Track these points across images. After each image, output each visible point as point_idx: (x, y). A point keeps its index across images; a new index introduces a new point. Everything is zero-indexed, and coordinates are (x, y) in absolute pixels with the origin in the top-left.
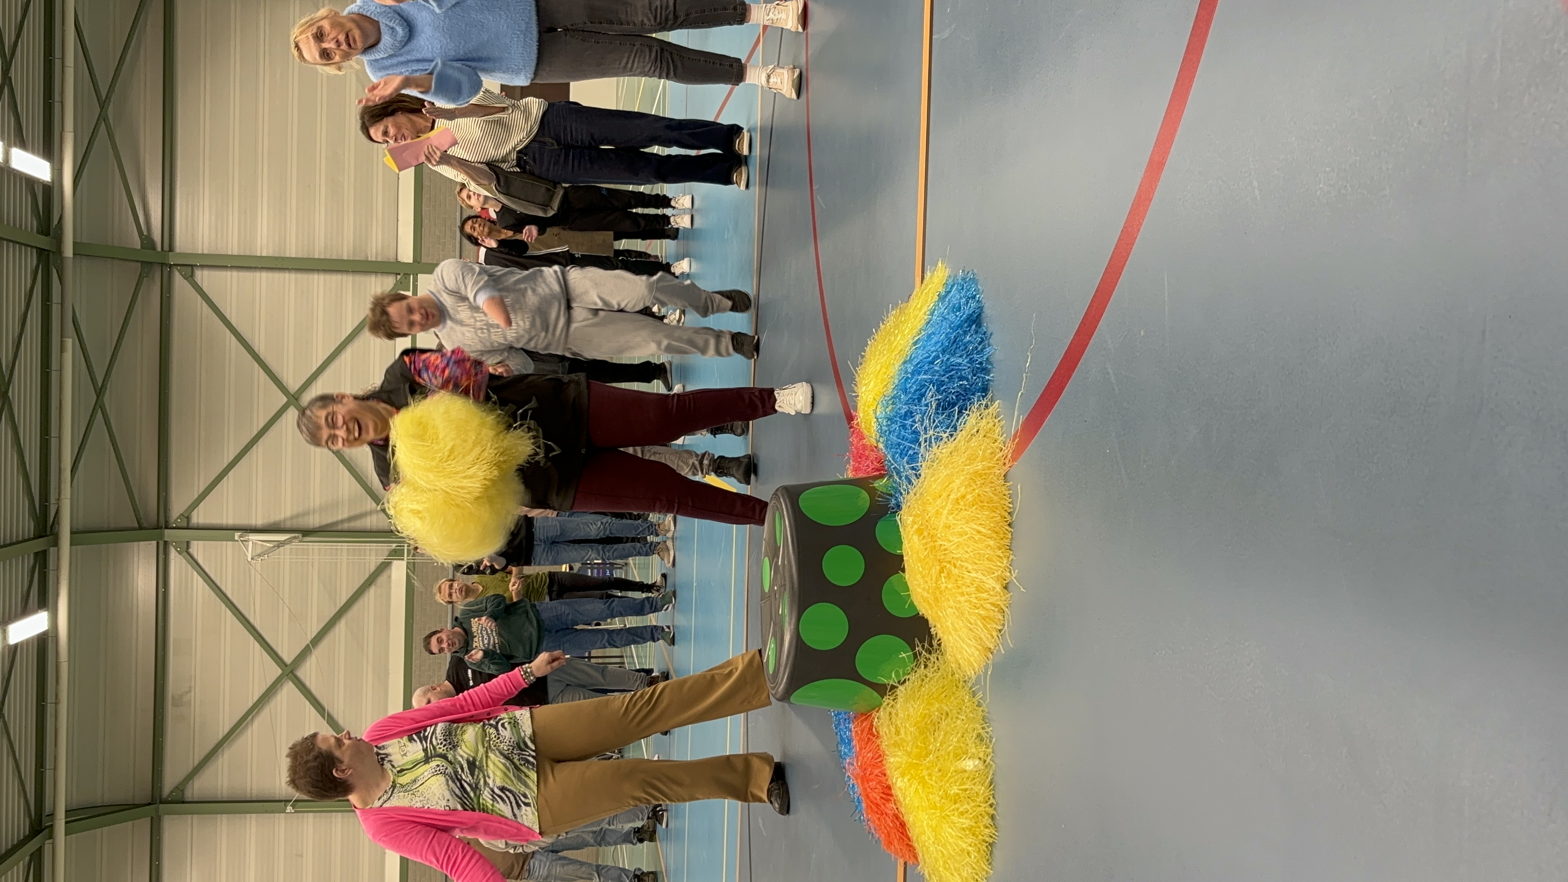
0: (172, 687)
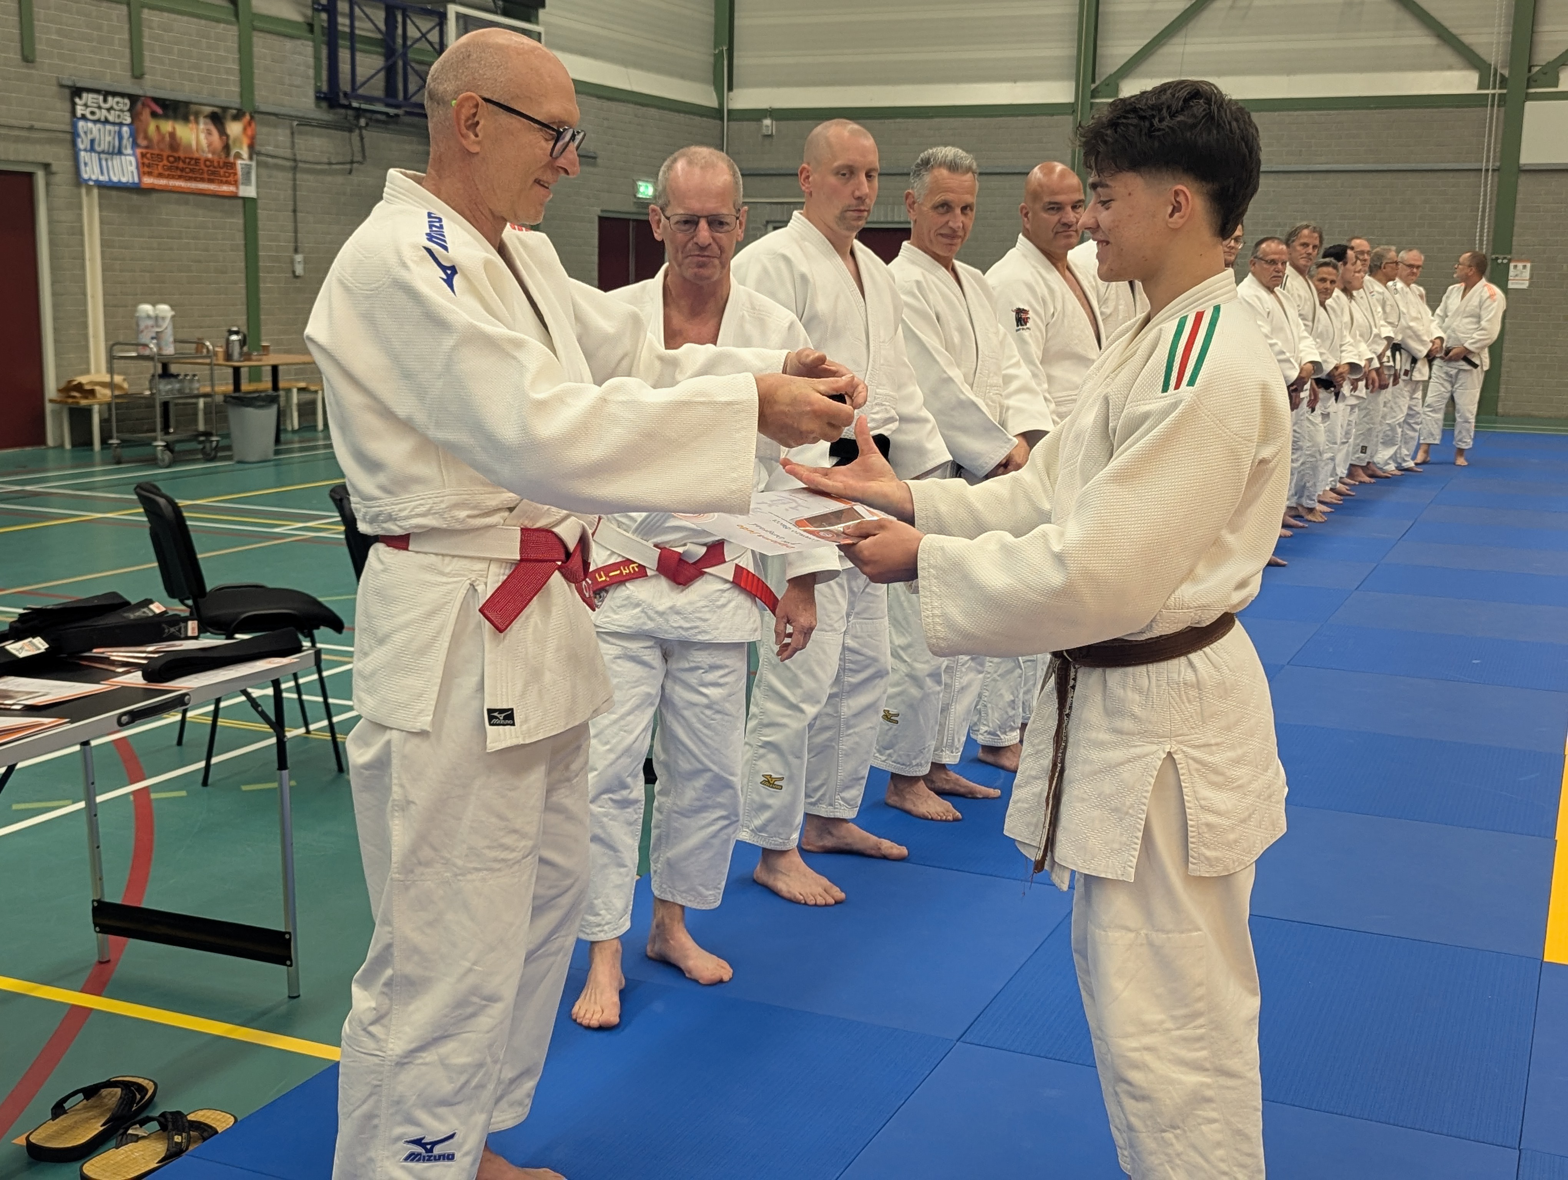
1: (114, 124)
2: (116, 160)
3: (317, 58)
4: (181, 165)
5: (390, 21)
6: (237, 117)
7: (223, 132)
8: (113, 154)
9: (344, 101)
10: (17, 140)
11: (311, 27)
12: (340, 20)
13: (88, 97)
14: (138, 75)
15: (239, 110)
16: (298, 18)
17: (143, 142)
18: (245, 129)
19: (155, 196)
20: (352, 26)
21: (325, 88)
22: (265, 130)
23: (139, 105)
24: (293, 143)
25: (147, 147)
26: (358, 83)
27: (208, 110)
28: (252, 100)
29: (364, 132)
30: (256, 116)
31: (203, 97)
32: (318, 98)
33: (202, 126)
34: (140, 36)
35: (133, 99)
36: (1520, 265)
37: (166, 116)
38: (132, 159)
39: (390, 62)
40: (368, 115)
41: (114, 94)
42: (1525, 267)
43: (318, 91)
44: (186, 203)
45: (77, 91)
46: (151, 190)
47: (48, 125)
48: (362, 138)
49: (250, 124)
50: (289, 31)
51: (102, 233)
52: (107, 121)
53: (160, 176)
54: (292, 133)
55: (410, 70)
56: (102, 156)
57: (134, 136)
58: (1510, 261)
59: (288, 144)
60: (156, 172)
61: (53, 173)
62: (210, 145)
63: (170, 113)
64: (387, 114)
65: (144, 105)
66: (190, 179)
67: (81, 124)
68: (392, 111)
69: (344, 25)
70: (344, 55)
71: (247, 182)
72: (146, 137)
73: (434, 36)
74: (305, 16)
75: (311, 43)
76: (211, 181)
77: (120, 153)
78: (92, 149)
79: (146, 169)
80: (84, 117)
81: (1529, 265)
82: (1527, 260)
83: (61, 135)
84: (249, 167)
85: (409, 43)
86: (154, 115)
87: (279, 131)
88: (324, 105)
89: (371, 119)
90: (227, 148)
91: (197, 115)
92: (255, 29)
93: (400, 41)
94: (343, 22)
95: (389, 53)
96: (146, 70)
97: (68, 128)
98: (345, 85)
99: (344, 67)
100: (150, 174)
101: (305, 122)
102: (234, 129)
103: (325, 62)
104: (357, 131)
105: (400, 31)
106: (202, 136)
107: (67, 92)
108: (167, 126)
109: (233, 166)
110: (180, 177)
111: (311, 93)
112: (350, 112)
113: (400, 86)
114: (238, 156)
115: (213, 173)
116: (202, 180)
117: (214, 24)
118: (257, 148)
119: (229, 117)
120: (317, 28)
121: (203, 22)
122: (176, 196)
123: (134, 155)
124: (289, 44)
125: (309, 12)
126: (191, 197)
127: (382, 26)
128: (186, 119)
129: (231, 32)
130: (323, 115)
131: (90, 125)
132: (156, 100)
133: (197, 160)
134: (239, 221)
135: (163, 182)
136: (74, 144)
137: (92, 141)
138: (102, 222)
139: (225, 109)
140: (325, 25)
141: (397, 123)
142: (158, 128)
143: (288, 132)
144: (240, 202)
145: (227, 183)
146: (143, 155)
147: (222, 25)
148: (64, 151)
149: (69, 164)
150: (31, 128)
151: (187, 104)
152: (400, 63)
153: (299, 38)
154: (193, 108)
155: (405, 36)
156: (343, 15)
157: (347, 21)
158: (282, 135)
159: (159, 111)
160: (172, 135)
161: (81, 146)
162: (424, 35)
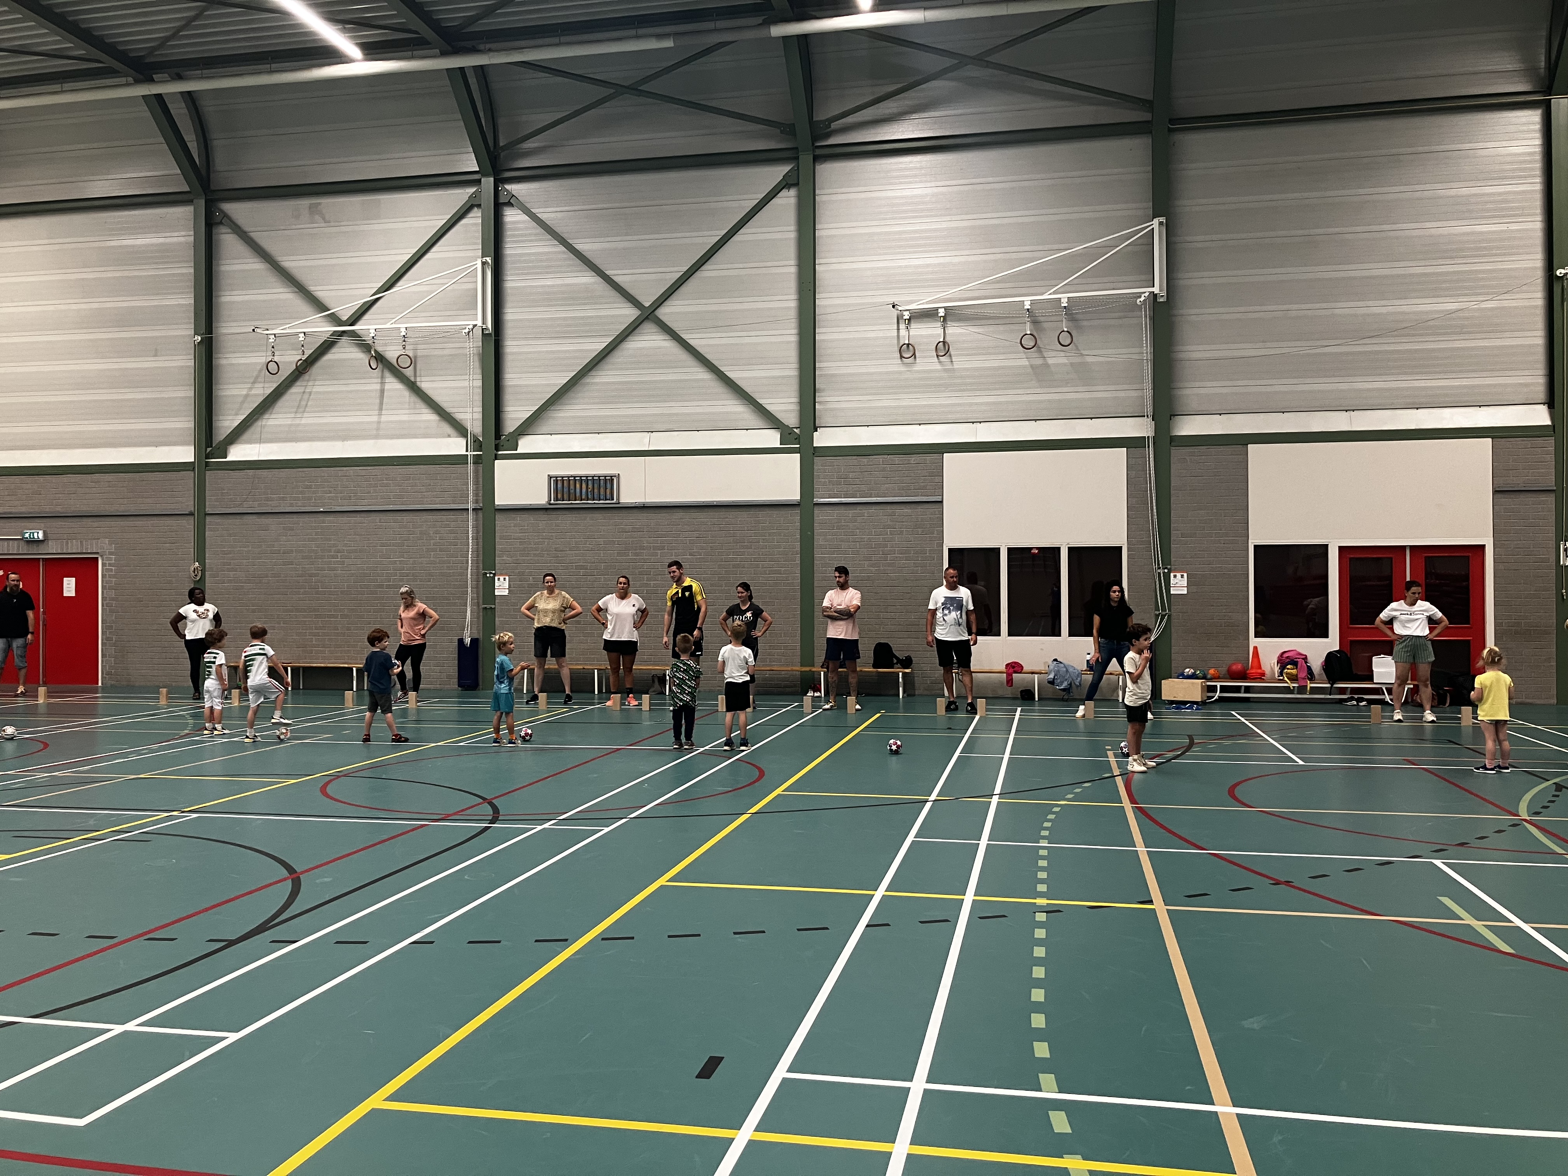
0: (328, 203)
36: (502, 578)
42: (505, 579)
58: (495, 575)
81: (507, 578)
82: (506, 574)
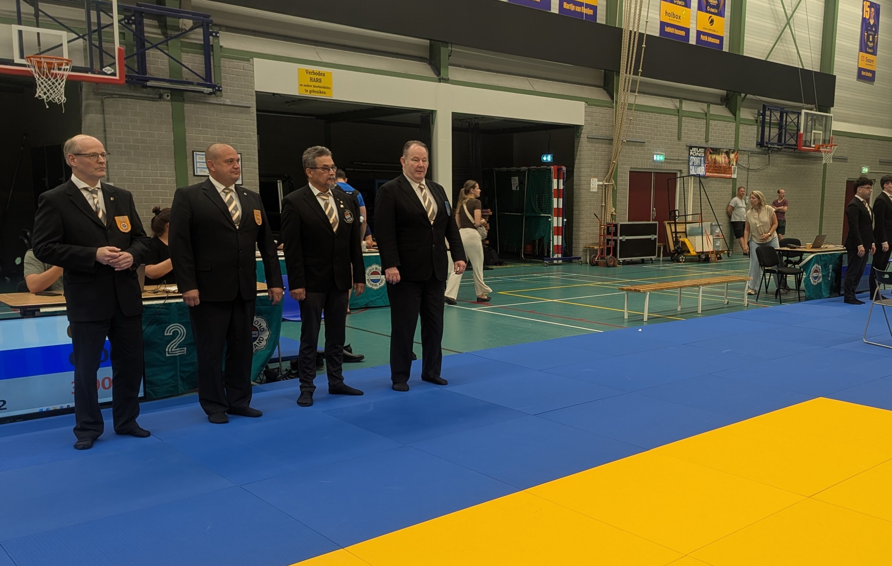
1: (700, 157)
2: (699, 168)
3: (758, 131)
4: (716, 168)
5: (781, 116)
6: (733, 153)
7: (729, 157)
8: (698, 166)
9: (765, 145)
10: (675, 163)
11: (757, 121)
12: (766, 118)
13: (694, 149)
14: (707, 141)
15: (734, 150)
16: (753, 119)
17: (707, 162)
18: (735, 156)
19: (708, 179)
20: (770, 120)
21: (759, 141)
22: (740, 156)
23: (707, 150)
24: (749, 159)
25: (708, 163)
26: (771, 139)
27: (725, 150)
28: (738, 146)
29: (770, 154)
30: (739, 152)
31: (724, 147)
32: (757, 144)
33: (723, 155)
34: (709, 129)
35: (705, 148)
37: (714, 154)
38: (704, 167)
39: (781, 131)
40: (772, 149)
41: (701, 148)
43: (757, 142)
44: (717, 181)
45: (691, 147)
46: (708, 177)
47: (682, 158)
48: (769, 157)
49: (737, 154)
50: (750, 123)
51: (693, 191)
52: (698, 156)
53: (711, 172)
54: (749, 156)
55: (787, 133)
56: (696, 167)
57: (704, 160)
59: (747, 160)
60: (709, 171)
61: (683, 173)
62: (725, 162)
63: (715, 152)
64: (778, 148)
65: (708, 150)
66: (718, 173)
67: (691, 157)
68: (780, 147)
69: (767, 119)
70: (767, 129)
71: (734, 173)
72: (708, 160)
73: (796, 121)
74: (755, 117)
75: (756, 126)
76: (724, 173)
77: (700, 166)
78: (693, 165)
79: (707, 170)
80: (692, 155)
83: (685, 161)
84: (735, 168)
85: (788, 124)
86: (710, 153)
87: (745, 156)
88: (759, 146)
89: (773, 150)
90: (730, 162)
91: (722, 152)
92: (740, 124)
93: (784, 123)
94: (768, 118)
95: (780, 127)
96: (709, 139)
97: (687, 159)
98: (766, 140)
99: (767, 134)
100: (708, 172)
101: (753, 152)
102: (732, 156)
103: (760, 132)
104: (768, 155)
105: (784, 119)
106: (723, 159)
107: (688, 147)
108: (714, 156)
109: (730, 168)
110: (715, 173)
111: (755, 143)
112: (766, 148)
113: (783, 138)
114: (733, 165)
115: (725, 171)
116: (722, 173)
117: (729, 123)
118: (738, 162)
119: (731, 152)
120: (759, 122)
121: (726, 122)
122: (714, 178)
123: (704, 166)
124: (750, 127)
125: (756, 116)
126: (718, 178)
127: (779, 119)
128: (719, 154)
129: (733, 125)
130: (758, 150)
131: (693, 157)
132: (711, 148)
133: (721, 167)
134: (731, 186)
135: (711, 174)
136: (689, 164)
137: (693, 162)
138: (693, 188)
139: (730, 150)
140: (761, 120)
141: (780, 151)
142: (711, 157)
143: (747, 156)
144: (732, 179)
145: (729, 174)
146: (707, 166)
147: (731, 123)
148: (686, 166)
149: (687, 170)
150: (678, 160)
151: (720, 149)
152: (784, 131)
153: (753, 125)
154: (721, 150)
155: (786, 121)
156: (768, 116)
157: (769, 118)
158: (745, 157)
159: (712, 152)
160: (715, 159)
161: (691, 164)
162: (792, 121)
